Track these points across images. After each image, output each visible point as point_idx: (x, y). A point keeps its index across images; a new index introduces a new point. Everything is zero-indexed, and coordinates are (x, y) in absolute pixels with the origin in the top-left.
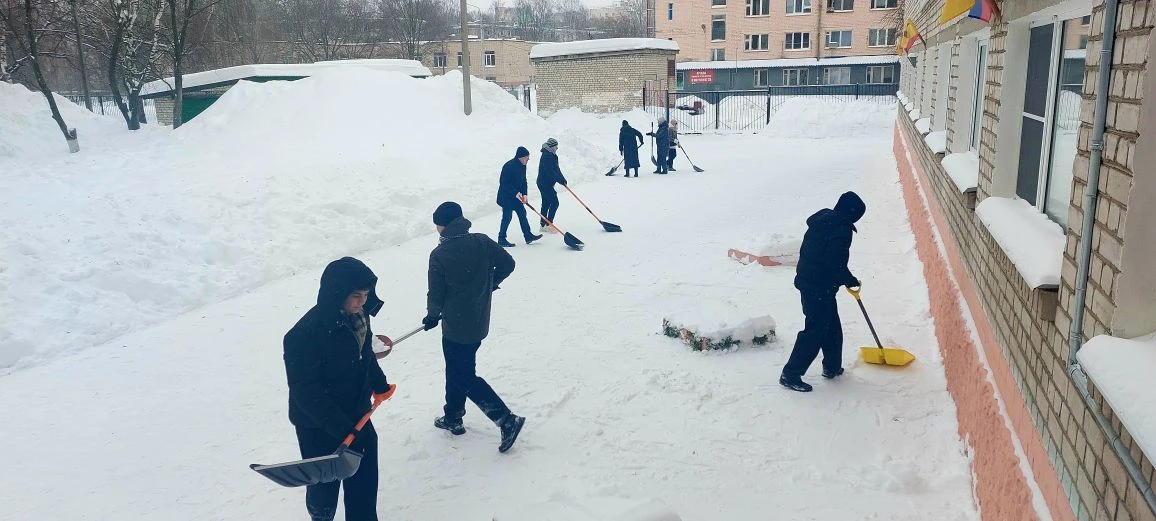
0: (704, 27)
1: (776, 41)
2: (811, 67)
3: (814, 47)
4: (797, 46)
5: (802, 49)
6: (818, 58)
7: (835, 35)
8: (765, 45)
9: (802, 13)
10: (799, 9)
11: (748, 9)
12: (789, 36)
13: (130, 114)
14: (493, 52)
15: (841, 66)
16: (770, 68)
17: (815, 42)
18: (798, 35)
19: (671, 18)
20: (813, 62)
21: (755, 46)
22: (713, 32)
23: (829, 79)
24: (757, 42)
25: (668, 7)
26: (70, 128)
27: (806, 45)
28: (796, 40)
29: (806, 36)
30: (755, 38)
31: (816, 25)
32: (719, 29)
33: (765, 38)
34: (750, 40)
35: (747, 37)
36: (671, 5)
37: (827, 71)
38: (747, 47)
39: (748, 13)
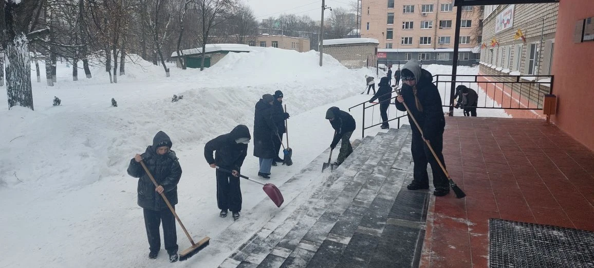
0: (383, 33)
1: (416, 40)
2: (431, 52)
3: (433, 43)
4: (425, 43)
5: (428, 44)
6: (435, 48)
7: (443, 38)
8: (411, 42)
9: (428, 28)
10: (426, 27)
11: (404, 26)
12: (421, 38)
13: (183, 63)
14: (277, 42)
15: (445, 52)
16: (413, 52)
17: (433, 41)
18: (426, 38)
19: (368, 29)
20: (433, 50)
21: (406, 42)
22: (387, 35)
23: (439, 58)
24: (408, 41)
25: (367, 24)
26: (167, 68)
27: (429, 43)
28: (425, 40)
29: (430, 38)
30: (406, 39)
31: (434, 34)
32: (390, 34)
33: (411, 39)
34: (404, 40)
35: (403, 38)
36: (368, 23)
37: (439, 54)
38: (403, 43)
39: (403, 28)
